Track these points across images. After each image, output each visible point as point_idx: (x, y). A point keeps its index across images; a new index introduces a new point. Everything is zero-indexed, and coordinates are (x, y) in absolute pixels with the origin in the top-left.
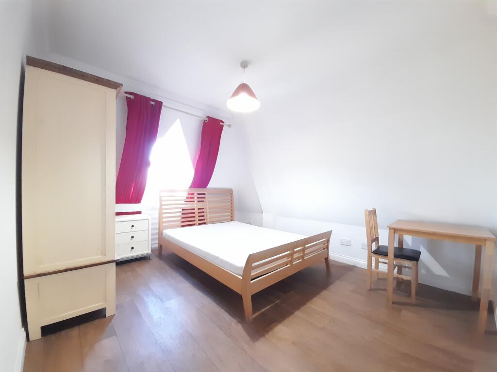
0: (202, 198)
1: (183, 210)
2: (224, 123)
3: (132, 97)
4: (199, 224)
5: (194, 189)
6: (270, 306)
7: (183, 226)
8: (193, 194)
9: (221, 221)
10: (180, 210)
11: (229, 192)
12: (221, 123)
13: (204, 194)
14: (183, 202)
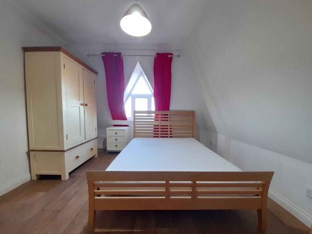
0: (165, 118)
1: (154, 126)
2: (172, 54)
3: (104, 55)
4: (161, 137)
5: (160, 111)
6: (124, 230)
7: (154, 137)
8: (159, 115)
9: (188, 136)
10: (153, 126)
11: (191, 114)
12: (169, 56)
13: (168, 115)
14: (153, 120)
